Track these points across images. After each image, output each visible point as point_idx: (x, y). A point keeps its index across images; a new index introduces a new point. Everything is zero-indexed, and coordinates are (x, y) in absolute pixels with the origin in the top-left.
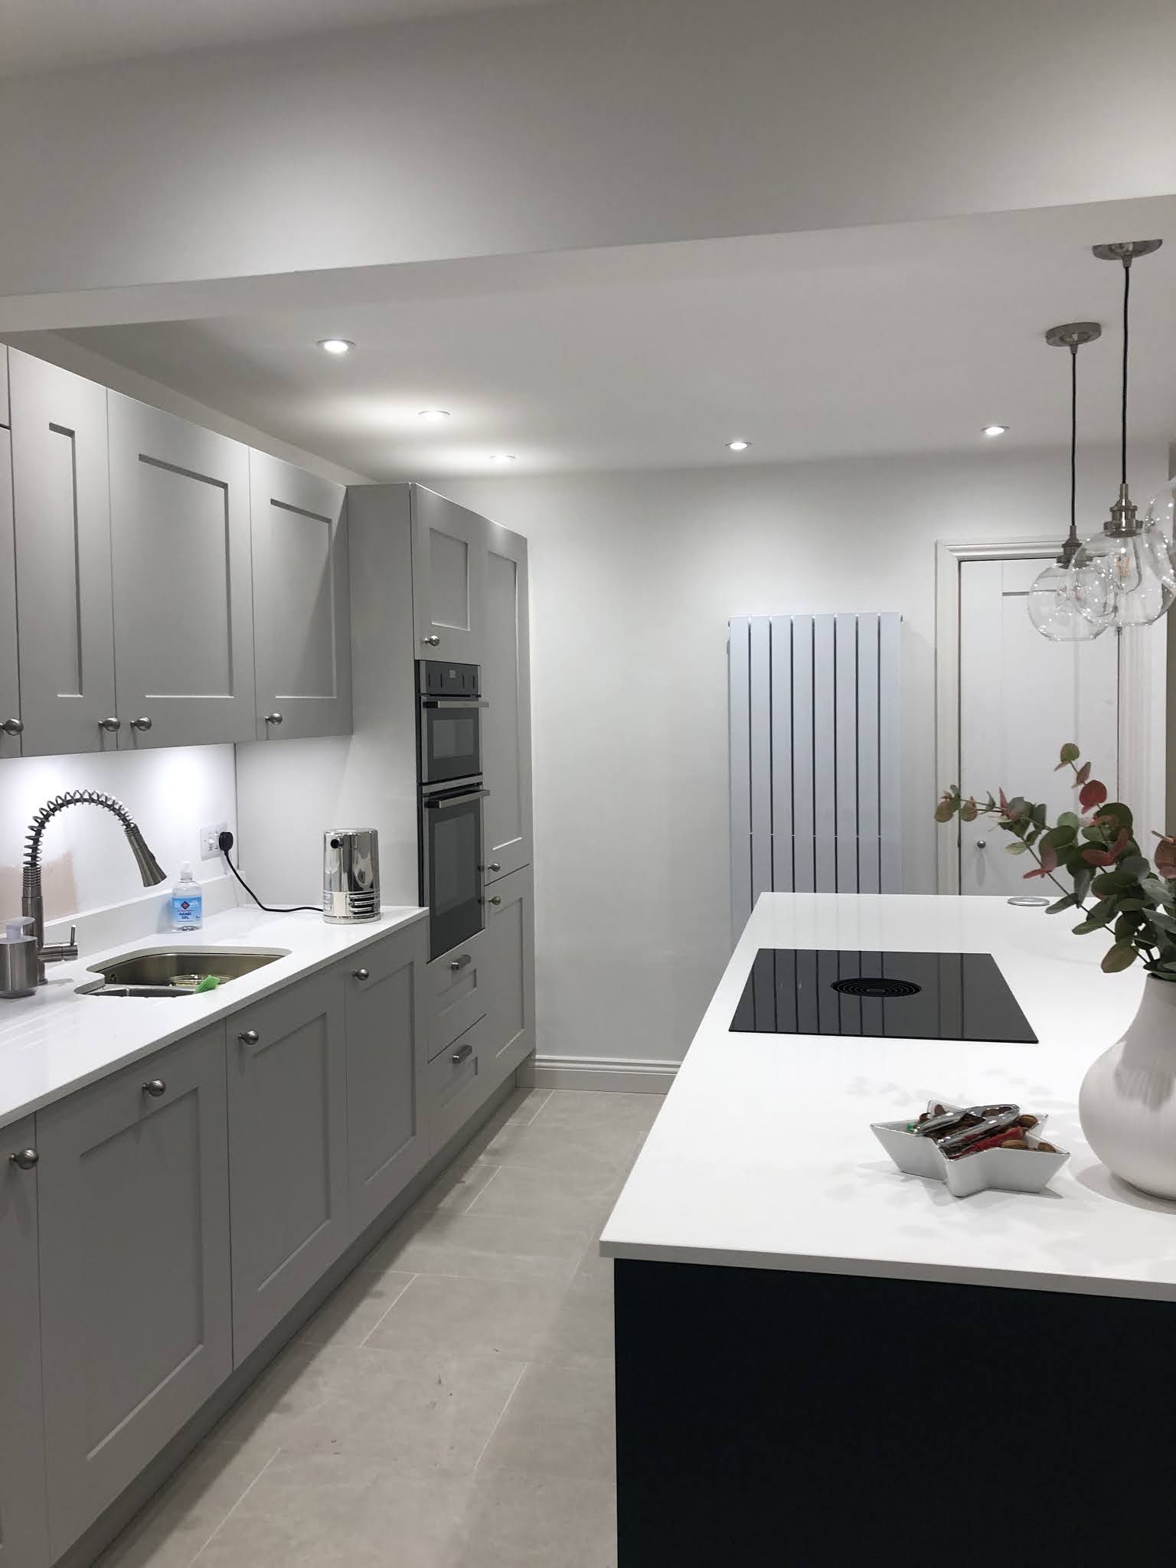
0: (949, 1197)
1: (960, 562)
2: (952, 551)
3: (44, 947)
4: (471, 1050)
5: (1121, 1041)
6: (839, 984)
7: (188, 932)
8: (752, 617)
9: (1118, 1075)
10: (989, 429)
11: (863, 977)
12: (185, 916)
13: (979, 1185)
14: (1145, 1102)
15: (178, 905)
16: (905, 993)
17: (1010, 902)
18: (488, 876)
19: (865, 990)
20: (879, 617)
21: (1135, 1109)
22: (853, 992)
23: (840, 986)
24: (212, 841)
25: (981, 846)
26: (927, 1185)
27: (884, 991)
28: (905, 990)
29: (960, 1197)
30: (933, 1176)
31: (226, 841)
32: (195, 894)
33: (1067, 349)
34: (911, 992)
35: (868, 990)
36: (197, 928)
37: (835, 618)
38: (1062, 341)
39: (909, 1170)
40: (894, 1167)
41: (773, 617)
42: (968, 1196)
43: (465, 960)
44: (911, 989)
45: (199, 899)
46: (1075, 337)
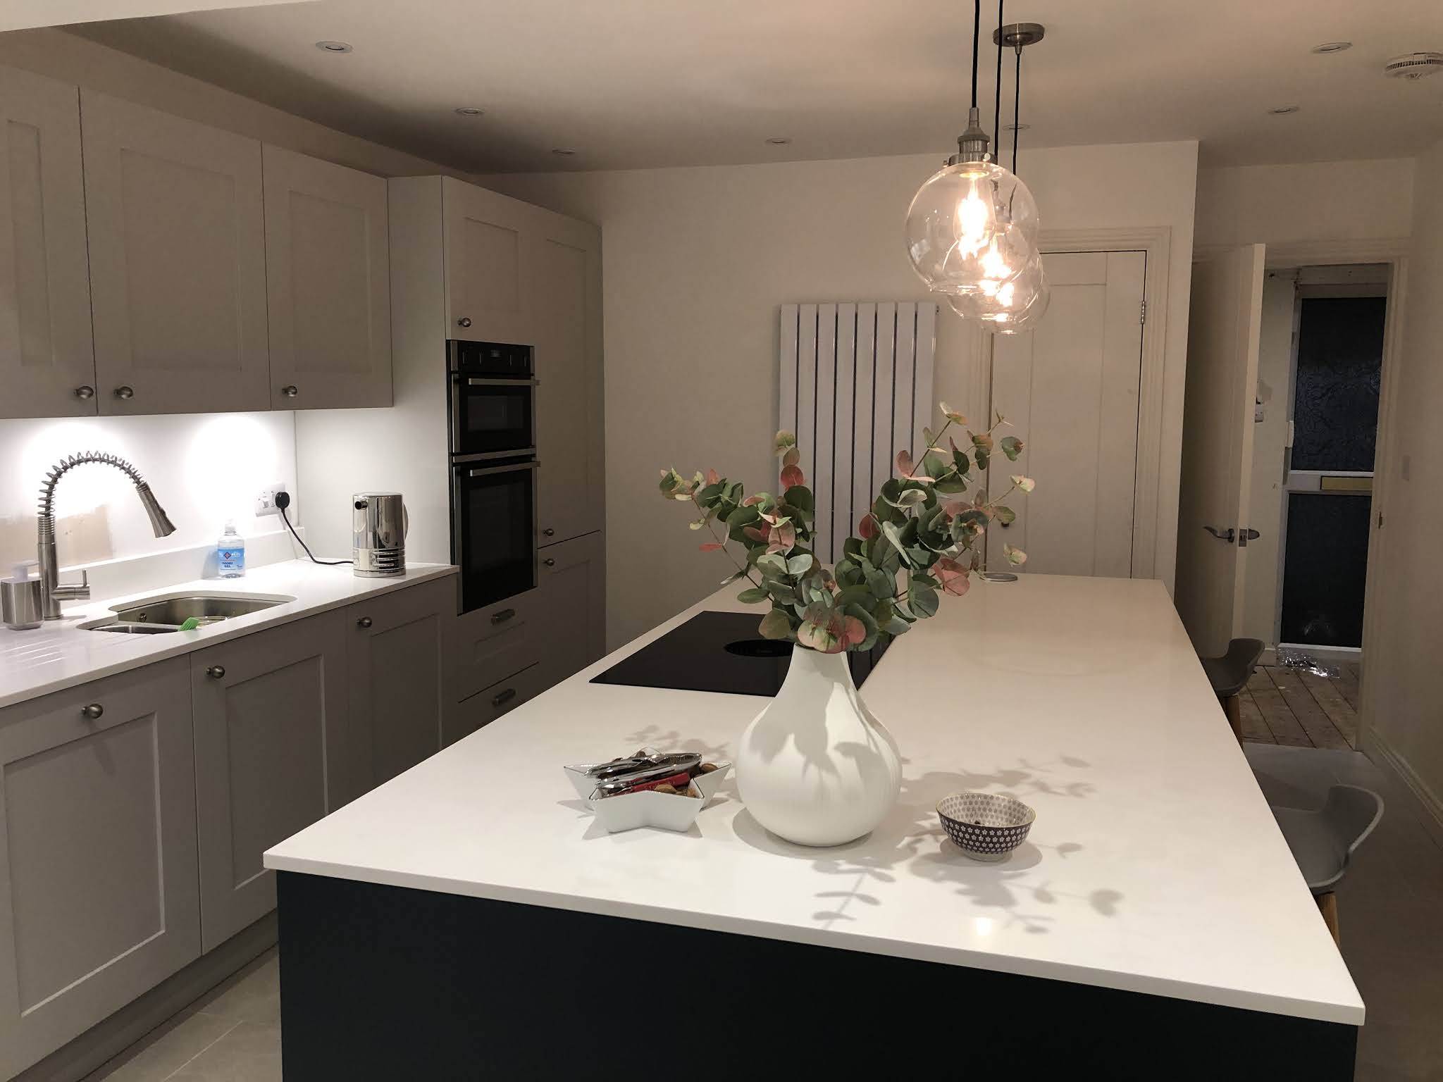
3: (59, 586)
4: (514, 693)
6: (732, 645)
7: (231, 579)
12: (228, 565)
15: (221, 555)
18: (539, 540)
19: (754, 651)
24: (266, 500)
31: (282, 500)
32: (239, 546)
33: (1013, 49)
35: (757, 651)
36: (239, 576)
38: (1007, 42)
43: (509, 614)
45: (241, 551)
46: (1018, 37)
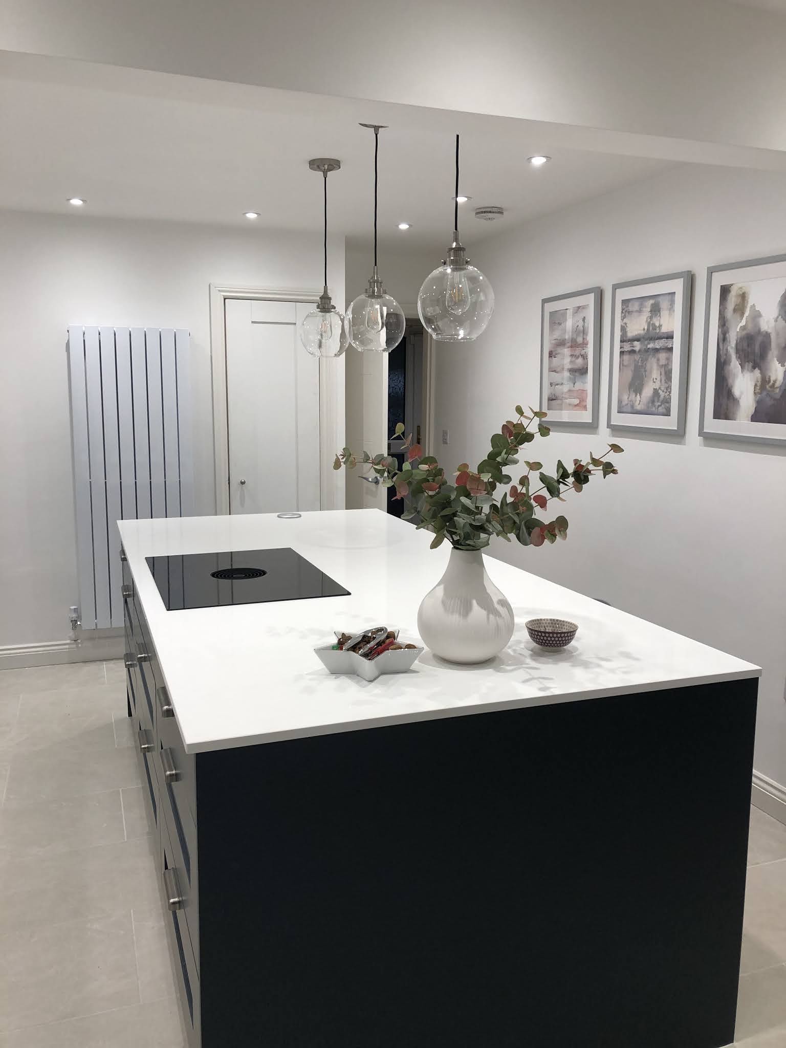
0: (366, 683)
1: (225, 299)
2: (219, 291)
5: (439, 585)
6: (215, 574)
8: (85, 327)
9: (443, 602)
10: (249, 214)
11: (234, 567)
13: (377, 674)
14: (460, 614)
16: (257, 576)
17: (279, 516)
19: (232, 576)
20: (175, 332)
21: (455, 619)
22: (225, 578)
23: (218, 575)
25: (243, 483)
26: (350, 678)
27: (244, 576)
28: (257, 574)
29: (371, 681)
30: (351, 672)
33: (322, 173)
34: (260, 575)
35: (234, 576)
37: (145, 332)
38: (318, 168)
39: (336, 671)
40: (328, 672)
41: (101, 327)
42: (375, 679)
44: (260, 573)
46: (326, 167)
